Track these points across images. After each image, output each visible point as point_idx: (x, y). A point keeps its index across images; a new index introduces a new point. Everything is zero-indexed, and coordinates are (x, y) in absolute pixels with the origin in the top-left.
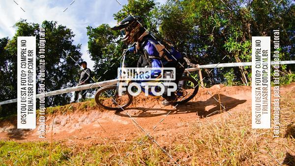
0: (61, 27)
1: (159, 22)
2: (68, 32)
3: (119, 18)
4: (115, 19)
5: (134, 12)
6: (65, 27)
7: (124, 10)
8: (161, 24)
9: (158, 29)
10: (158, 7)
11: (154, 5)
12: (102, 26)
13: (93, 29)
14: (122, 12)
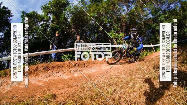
0: (5, 8)
1: (71, 15)
2: (9, 12)
3: (44, 8)
4: (42, 9)
5: (55, 6)
6: (7, 8)
7: (49, 4)
8: (71, 17)
9: (69, 20)
10: (72, 6)
11: (69, 4)
12: (32, 12)
13: (26, 14)
14: (48, 5)
